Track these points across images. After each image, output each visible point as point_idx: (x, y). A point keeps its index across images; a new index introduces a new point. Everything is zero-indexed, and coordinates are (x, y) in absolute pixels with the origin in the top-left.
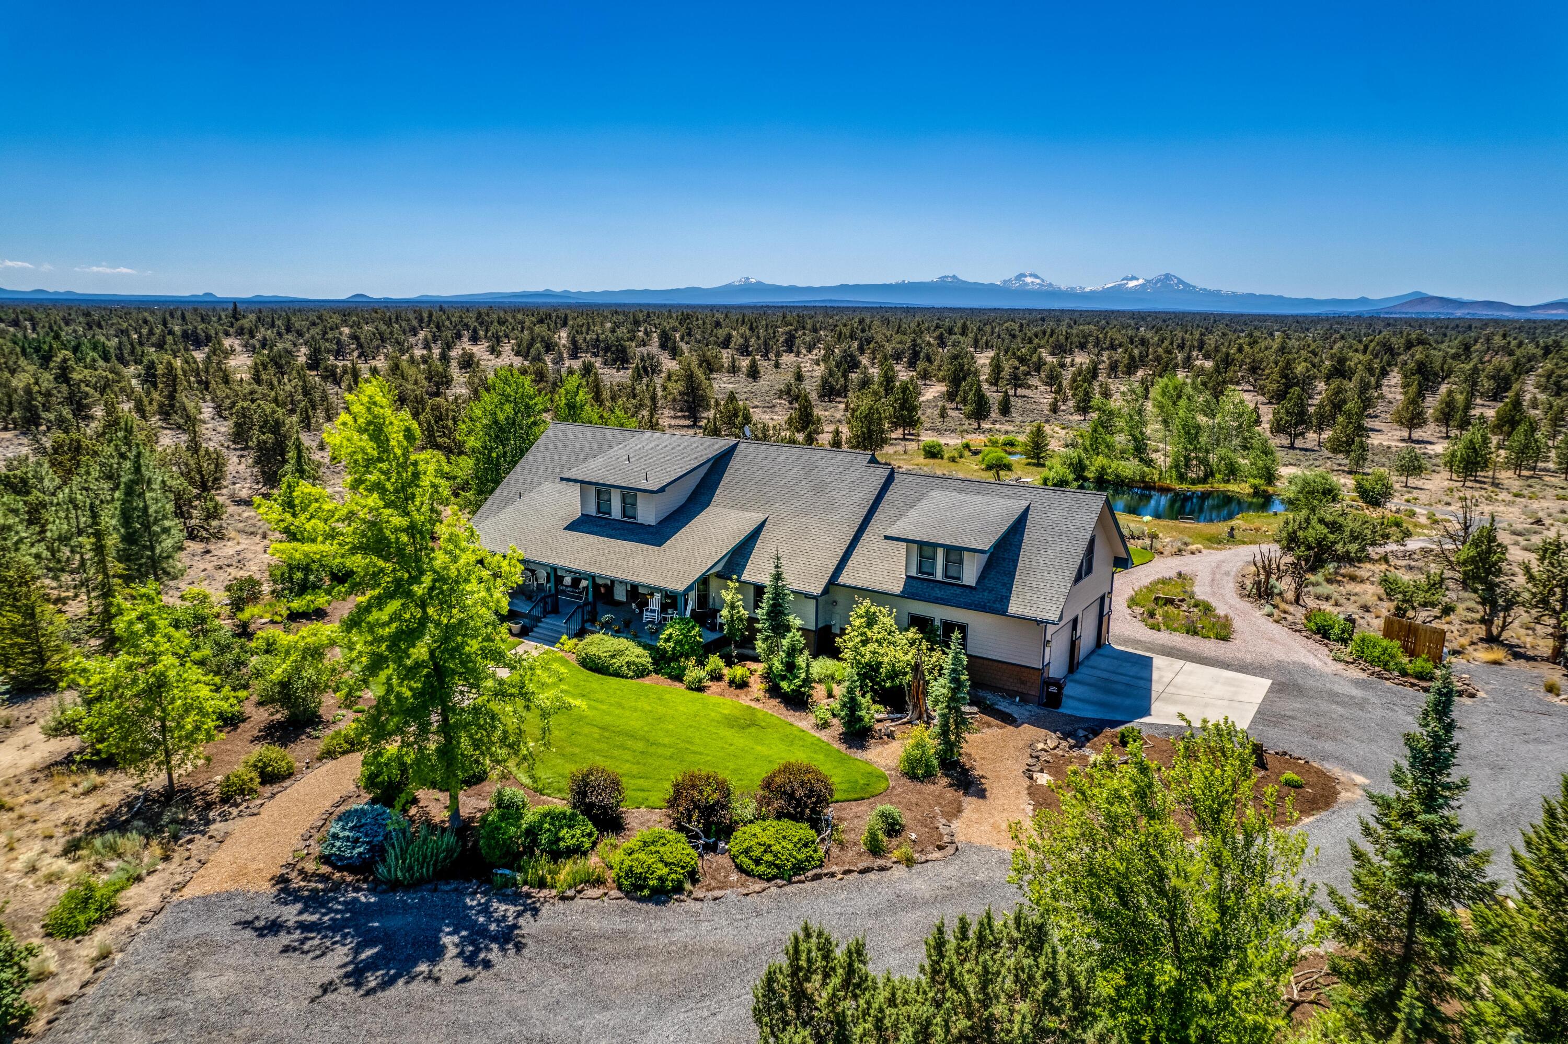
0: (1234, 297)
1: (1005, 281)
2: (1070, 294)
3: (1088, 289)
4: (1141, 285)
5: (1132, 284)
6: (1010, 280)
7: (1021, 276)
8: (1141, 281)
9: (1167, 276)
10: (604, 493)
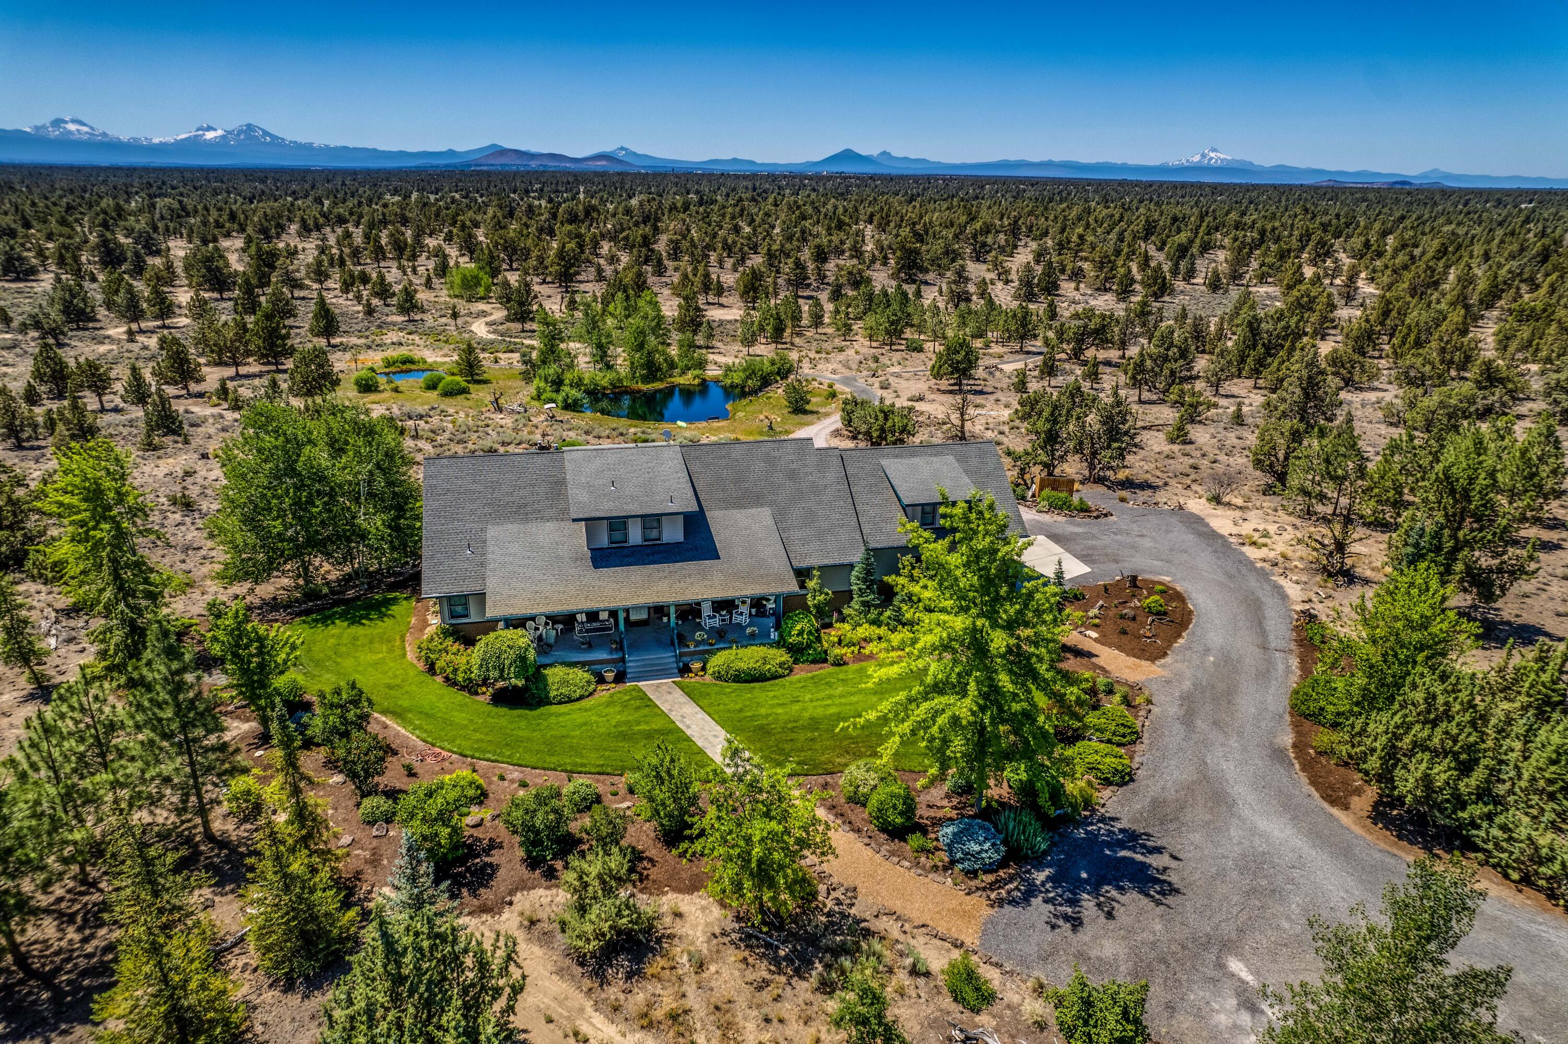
0: (328, 150)
1: (37, 128)
2: (133, 147)
3: (156, 140)
4: (222, 137)
5: (210, 135)
6: (44, 126)
7: (58, 122)
8: (220, 132)
9: (249, 126)
10: (618, 524)
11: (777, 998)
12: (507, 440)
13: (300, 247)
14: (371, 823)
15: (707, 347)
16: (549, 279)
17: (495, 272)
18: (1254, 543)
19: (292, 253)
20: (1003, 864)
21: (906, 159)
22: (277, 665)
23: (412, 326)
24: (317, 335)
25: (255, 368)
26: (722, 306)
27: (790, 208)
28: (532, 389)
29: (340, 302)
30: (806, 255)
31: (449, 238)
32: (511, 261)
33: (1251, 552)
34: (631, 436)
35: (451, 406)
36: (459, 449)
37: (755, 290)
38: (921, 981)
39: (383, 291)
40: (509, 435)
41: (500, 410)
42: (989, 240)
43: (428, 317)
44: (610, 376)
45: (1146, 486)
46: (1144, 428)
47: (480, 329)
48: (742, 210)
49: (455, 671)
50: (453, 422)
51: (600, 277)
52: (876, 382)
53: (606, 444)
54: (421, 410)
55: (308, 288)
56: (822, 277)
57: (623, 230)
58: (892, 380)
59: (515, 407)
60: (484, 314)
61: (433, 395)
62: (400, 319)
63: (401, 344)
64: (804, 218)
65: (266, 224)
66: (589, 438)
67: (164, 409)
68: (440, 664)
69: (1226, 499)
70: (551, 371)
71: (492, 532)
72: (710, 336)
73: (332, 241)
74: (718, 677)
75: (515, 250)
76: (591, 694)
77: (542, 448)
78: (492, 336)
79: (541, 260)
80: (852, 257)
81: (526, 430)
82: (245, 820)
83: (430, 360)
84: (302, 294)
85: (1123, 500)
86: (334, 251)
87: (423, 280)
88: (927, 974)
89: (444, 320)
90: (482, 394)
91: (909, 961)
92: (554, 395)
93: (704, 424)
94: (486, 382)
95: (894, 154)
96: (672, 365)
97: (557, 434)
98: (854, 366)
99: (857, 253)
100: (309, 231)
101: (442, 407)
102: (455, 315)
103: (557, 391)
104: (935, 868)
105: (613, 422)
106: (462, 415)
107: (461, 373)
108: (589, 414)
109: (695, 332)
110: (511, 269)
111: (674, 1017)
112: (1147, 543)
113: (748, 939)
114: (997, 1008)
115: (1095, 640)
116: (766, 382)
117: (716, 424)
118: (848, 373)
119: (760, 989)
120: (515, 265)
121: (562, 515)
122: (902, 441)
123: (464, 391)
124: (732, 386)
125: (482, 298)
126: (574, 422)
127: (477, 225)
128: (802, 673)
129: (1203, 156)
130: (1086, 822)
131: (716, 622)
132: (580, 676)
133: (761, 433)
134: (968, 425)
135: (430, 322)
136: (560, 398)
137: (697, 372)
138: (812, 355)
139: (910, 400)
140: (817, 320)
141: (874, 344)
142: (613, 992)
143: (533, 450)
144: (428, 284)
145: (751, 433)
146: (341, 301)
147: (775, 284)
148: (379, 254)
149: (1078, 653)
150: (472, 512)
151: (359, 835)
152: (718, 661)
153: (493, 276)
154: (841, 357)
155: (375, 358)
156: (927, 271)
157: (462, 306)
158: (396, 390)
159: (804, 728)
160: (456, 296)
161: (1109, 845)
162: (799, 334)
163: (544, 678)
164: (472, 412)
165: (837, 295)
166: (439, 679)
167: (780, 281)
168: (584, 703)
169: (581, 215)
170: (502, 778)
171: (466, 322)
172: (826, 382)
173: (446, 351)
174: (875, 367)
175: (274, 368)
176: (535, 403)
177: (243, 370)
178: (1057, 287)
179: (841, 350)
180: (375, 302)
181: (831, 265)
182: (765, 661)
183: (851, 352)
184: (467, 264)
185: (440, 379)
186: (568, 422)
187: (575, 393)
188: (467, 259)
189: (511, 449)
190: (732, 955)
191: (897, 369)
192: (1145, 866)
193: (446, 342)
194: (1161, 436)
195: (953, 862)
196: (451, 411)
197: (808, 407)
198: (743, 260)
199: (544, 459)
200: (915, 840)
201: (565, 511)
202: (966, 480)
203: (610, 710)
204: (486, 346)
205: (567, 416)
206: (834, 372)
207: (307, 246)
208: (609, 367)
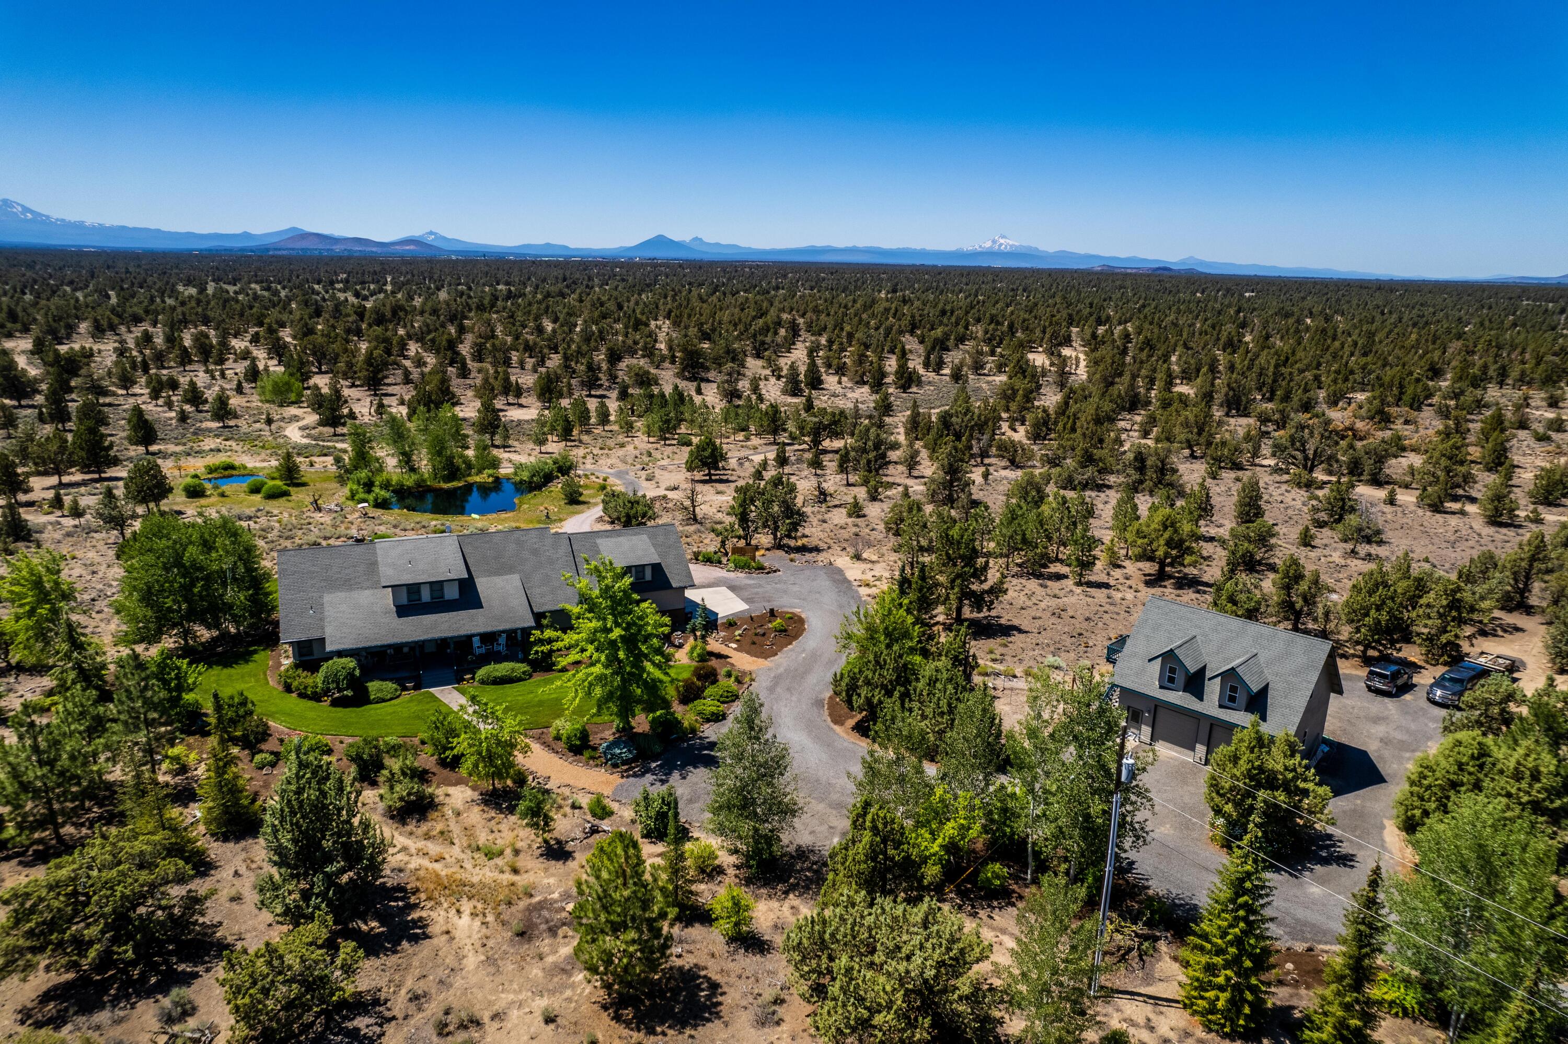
0: (102, 230)
10: (413, 589)
11: (499, 823)
12: (328, 535)
13: (95, 348)
14: (261, 768)
15: (504, 447)
16: (358, 383)
17: (306, 377)
18: (868, 585)
19: (88, 355)
20: (634, 760)
21: (717, 244)
22: (188, 685)
23: (228, 432)
24: (136, 444)
25: (78, 477)
26: (521, 406)
27: (593, 305)
28: (346, 491)
29: (153, 410)
30: (600, 357)
31: (255, 339)
32: (320, 365)
33: (863, 591)
34: (432, 528)
35: (274, 506)
36: (288, 544)
37: (550, 391)
38: (577, 811)
39: (195, 397)
40: (329, 531)
41: (319, 509)
42: (768, 339)
43: (241, 422)
44: (414, 477)
45: (817, 550)
46: (835, 506)
47: (294, 434)
48: (547, 307)
49: (306, 688)
50: (279, 522)
51: (407, 380)
52: (643, 474)
53: (411, 535)
54: (249, 511)
55: (114, 394)
56: (613, 378)
57: (429, 332)
58: (658, 473)
59: (333, 507)
60: (296, 418)
61: (257, 498)
62: (215, 425)
63: (219, 450)
64: (604, 316)
65: (55, 325)
66: (397, 531)
67: (13, 519)
68: (295, 684)
69: (865, 555)
70: (363, 475)
71: (327, 598)
72: (506, 437)
73: (131, 344)
74: (483, 682)
75: (324, 355)
76: (398, 697)
77: (358, 541)
78: (305, 441)
79: (350, 365)
80: (643, 356)
81: (343, 527)
82: (177, 775)
83: (250, 465)
84: (108, 400)
85: (792, 560)
86: (135, 353)
87: (234, 385)
88: (580, 808)
89: (258, 425)
90: (300, 496)
91: (570, 801)
92: (365, 496)
93: (494, 515)
94: (304, 485)
95: (706, 240)
96: (469, 466)
97: (370, 528)
98: (630, 461)
99: (649, 352)
100: (103, 331)
101: (267, 508)
102: (269, 421)
103: (369, 491)
104: (597, 766)
105: (418, 517)
106: (286, 515)
107: (281, 479)
108: (397, 511)
109: (493, 434)
110: (320, 372)
111: (442, 833)
112: (796, 588)
113: (486, 802)
114: (613, 818)
115: (735, 649)
116: (548, 478)
117: (503, 515)
118: (622, 467)
119: (490, 820)
120: (324, 368)
121: (376, 585)
122: (645, 524)
123: (285, 494)
124: (521, 482)
125: (293, 403)
126: (385, 518)
127: (283, 325)
128: (538, 677)
129: (994, 242)
130: (690, 739)
131: (483, 650)
132: (390, 686)
133: (539, 522)
134: (697, 509)
135: (244, 428)
136: (371, 497)
137: (490, 471)
138: (596, 451)
139: (667, 489)
140: (604, 418)
141: (652, 439)
142: (408, 828)
143: (350, 542)
144: (239, 390)
145: (531, 522)
146: (150, 407)
147: (569, 385)
148: (185, 359)
149: (719, 656)
150: (313, 586)
151: (254, 775)
152: (481, 673)
153: (303, 381)
154: (621, 452)
155: (197, 465)
156: (708, 369)
157: (276, 412)
158: (223, 495)
159: (534, 706)
160: (268, 401)
161: (698, 749)
162: (588, 432)
163: (366, 688)
164: (295, 513)
165: (624, 395)
166: (294, 695)
167: (573, 382)
168: (393, 702)
169: (388, 314)
170: (342, 742)
171: (280, 427)
172: (602, 475)
173: (263, 456)
174: (646, 461)
175: (96, 476)
176: (350, 503)
177: (66, 479)
178: (821, 382)
179: (622, 445)
180: (188, 408)
181: (623, 365)
182: (513, 670)
183: (630, 448)
184: (276, 368)
185: (263, 484)
186: (379, 517)
187: (384, 494)
188: (275, 362)
189: (332, 542)
190: (476, 809)
191: (665, 462)
192: (714, 757)
193: (263, 447)
194: (844, 511)
195: (607, 761)
196: (276, 512)
197: (581, 499)
198: (542, 362)
199: (361, 549)
200: (587, 754)
201: (379, 581)
202: (653, 550)
203: (411, 704)
204: (303, 451)
205: (378, 512)
206: (611, 467)
207: (102, 347)
208: (413, 470)
